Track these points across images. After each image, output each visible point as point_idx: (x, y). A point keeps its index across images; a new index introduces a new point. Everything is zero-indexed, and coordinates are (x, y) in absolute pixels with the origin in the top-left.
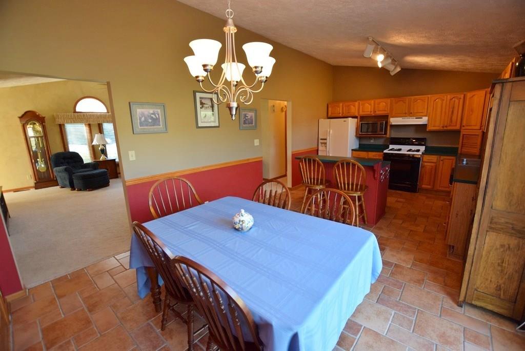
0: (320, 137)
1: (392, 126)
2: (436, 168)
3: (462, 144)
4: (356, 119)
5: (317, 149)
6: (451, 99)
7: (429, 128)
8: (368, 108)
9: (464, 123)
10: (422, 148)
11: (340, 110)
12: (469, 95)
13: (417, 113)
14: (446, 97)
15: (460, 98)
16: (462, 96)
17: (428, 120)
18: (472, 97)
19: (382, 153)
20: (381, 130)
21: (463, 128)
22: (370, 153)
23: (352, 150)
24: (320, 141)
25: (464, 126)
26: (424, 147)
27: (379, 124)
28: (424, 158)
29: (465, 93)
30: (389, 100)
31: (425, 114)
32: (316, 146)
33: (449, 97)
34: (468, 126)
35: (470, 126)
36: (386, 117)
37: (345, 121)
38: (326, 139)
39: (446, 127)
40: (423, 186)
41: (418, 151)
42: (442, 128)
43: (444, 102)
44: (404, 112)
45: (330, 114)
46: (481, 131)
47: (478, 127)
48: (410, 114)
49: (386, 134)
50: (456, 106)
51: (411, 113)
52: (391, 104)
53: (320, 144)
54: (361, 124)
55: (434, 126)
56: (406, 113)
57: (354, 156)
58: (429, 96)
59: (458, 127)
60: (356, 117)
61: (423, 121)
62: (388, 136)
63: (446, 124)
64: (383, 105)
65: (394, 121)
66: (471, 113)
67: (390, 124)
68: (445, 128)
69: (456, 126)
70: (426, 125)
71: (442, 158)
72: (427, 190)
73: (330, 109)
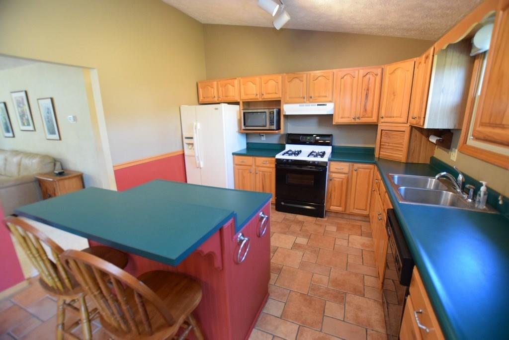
0: (185, 135)
1: (287, 117)
2: (348, 181)
3: (380, 145)
4: (238, 106)
5: (181, 153)
6: (364, 76)
7: (337, 120)
8: (253, 90)
9: (383, 113)
10: (328, 150)
11: (213, 92)
12: (388, 69)
13: (319, 97)
14: (357, 72)
15: (377, 75)
16: (379, 71)
17: (335, 108)
18: (394, 72)
19: (274, 159)
20: (272, 123)
21: (382, 120)
22: (257, 158)
23: (233, 154)
24: (186, 141)
25: (382, 118)
26: (330, 148)
27: (268, 114)
28: (331, 166)
29: (383, 66)
30: (280, 77)
31: (330, 99)
32: (181, 149)
33: (362, 72)
34: (387, 117)
35: (390, 117)
36: (277, 103)
37: (216, 109)
38: (192, 138)
39: (358, 118)
40: (332, 208)
41: (323, 154)
42: (353, 121)
43: (355, 79)
44: (301, 96)
45: (201, 98)
46: (408, 125)
47: (404, 119)
48: (309, 99)
49: (279, 128)
50: (371, 86)
51: (311, 97)
52: (283, 82)
53: (185, 146)
54: (244, 113)
55: (342, 118)
56: (304, 98)
57: (236, 163)
58: (334, 70)
59: (374, 119)
60: (237, 103)
61: (327, 109)
62: (282, 131)
63: (358, 115)
64: (272, 84)
65: (289, 109)
66: (392, 97)
67: (284, 114)
68: (357, 121)
69: (371, 117)
70: (333, 115)
71: (357, 166)
72: (336, 213)
73: (200, 90)
